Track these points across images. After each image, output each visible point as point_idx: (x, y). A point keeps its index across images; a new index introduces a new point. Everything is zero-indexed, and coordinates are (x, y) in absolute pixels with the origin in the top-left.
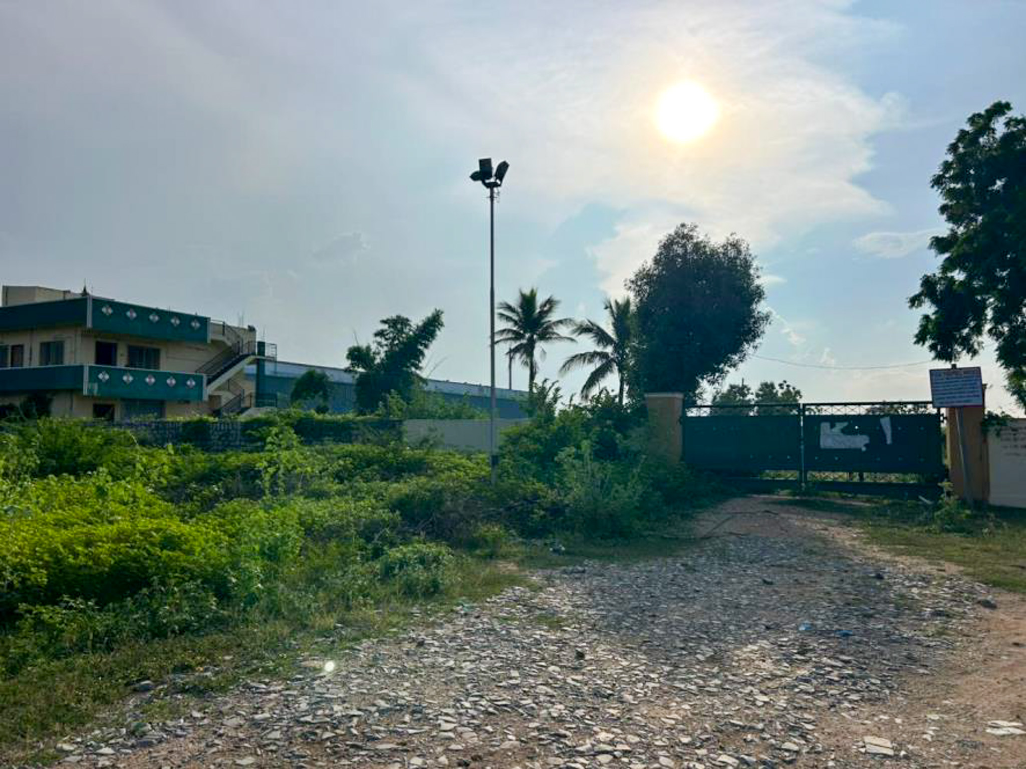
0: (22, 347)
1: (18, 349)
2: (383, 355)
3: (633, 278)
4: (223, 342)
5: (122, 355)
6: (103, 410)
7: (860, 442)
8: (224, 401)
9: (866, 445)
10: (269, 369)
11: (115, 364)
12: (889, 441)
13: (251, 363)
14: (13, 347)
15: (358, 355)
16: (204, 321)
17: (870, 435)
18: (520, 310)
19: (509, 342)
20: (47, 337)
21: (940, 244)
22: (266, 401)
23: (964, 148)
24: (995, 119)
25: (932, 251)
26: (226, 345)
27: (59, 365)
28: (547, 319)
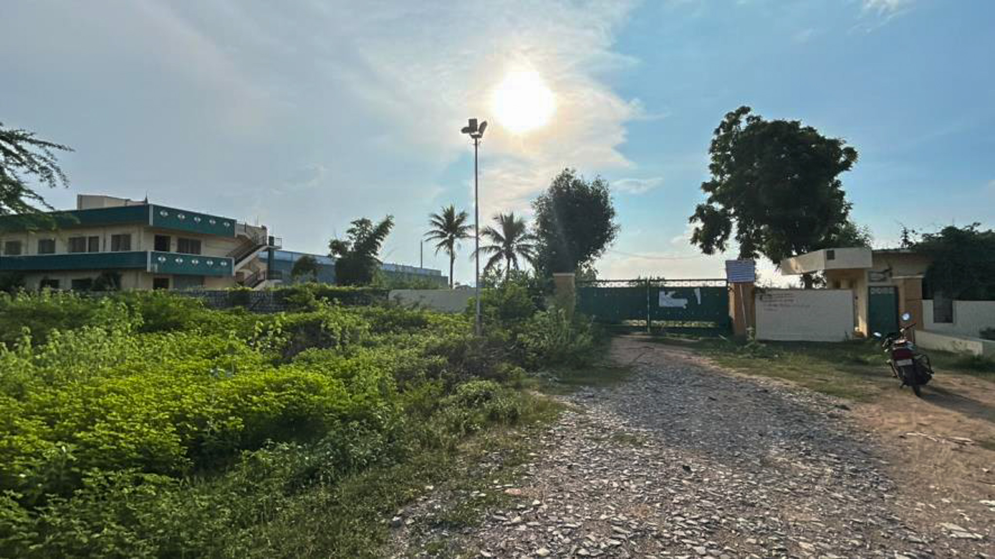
0: (97, 238)
1: (94, 240)
2: (353, 246)
3: (537, 201)
4: (244, 236)
5: (174, 244)
6: (160, 283)
7: (682, 303)
8: (246, 276)
9: (686, 305)
10: (276, 255)
11: (169, 250)
12: (699, 302)
13: (265, 250)
14: (90, 238)
15: (337, 246)
16: (232, 222)
17: (688, 299)
18: (443, 218)
19: (437, 239)
20: (118, 231)
22: (275, 276)
23: (724, 131)
24: (742, 115)
25: (703, 191)
26: (246, 238)
27: (127, 251)
28: (461, 225)
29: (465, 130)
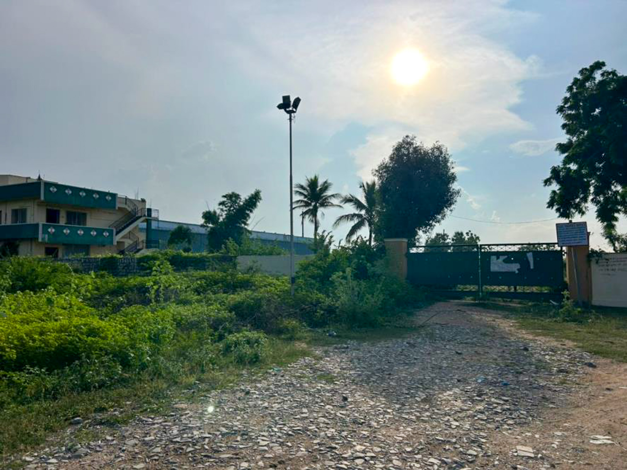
0: (1, 212)
2: (224, 216)
3: (377, 169)
4: (125, 209)
5: (63, 217)
6: (51, 251)
7: (515, 268)
8: (126, 245)
9: (518, 270)
10: (154, 225)
11: (59, 223)
12: (532, 267)
13: (143, 222)
15: (209, 216)
16: (114, 196)
17: (520, 263)
19: (302, 208)
20: (17, 206)
21: (562, 148)
22: (152, 245)
23: (576, 89)
24: (595, 72)
25: (558, 152)
26: (127, 210)
27: (23, 224)
28: (325, 194)
29: (280, 107)
